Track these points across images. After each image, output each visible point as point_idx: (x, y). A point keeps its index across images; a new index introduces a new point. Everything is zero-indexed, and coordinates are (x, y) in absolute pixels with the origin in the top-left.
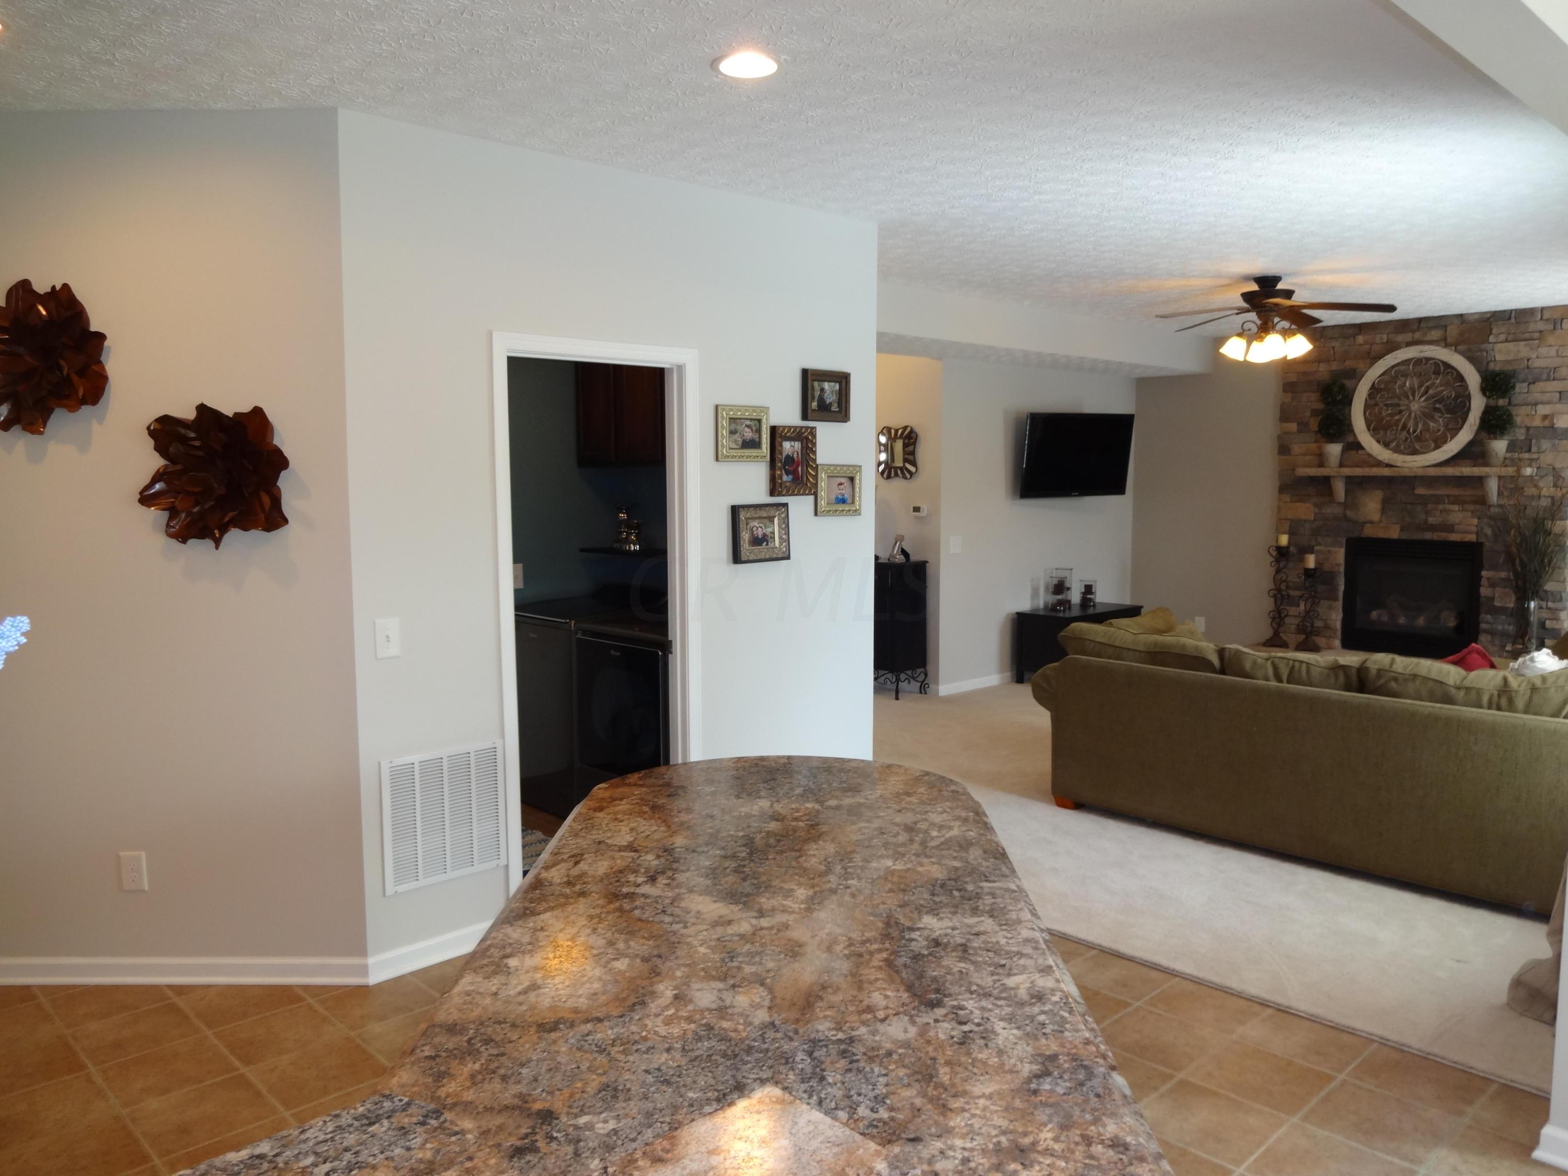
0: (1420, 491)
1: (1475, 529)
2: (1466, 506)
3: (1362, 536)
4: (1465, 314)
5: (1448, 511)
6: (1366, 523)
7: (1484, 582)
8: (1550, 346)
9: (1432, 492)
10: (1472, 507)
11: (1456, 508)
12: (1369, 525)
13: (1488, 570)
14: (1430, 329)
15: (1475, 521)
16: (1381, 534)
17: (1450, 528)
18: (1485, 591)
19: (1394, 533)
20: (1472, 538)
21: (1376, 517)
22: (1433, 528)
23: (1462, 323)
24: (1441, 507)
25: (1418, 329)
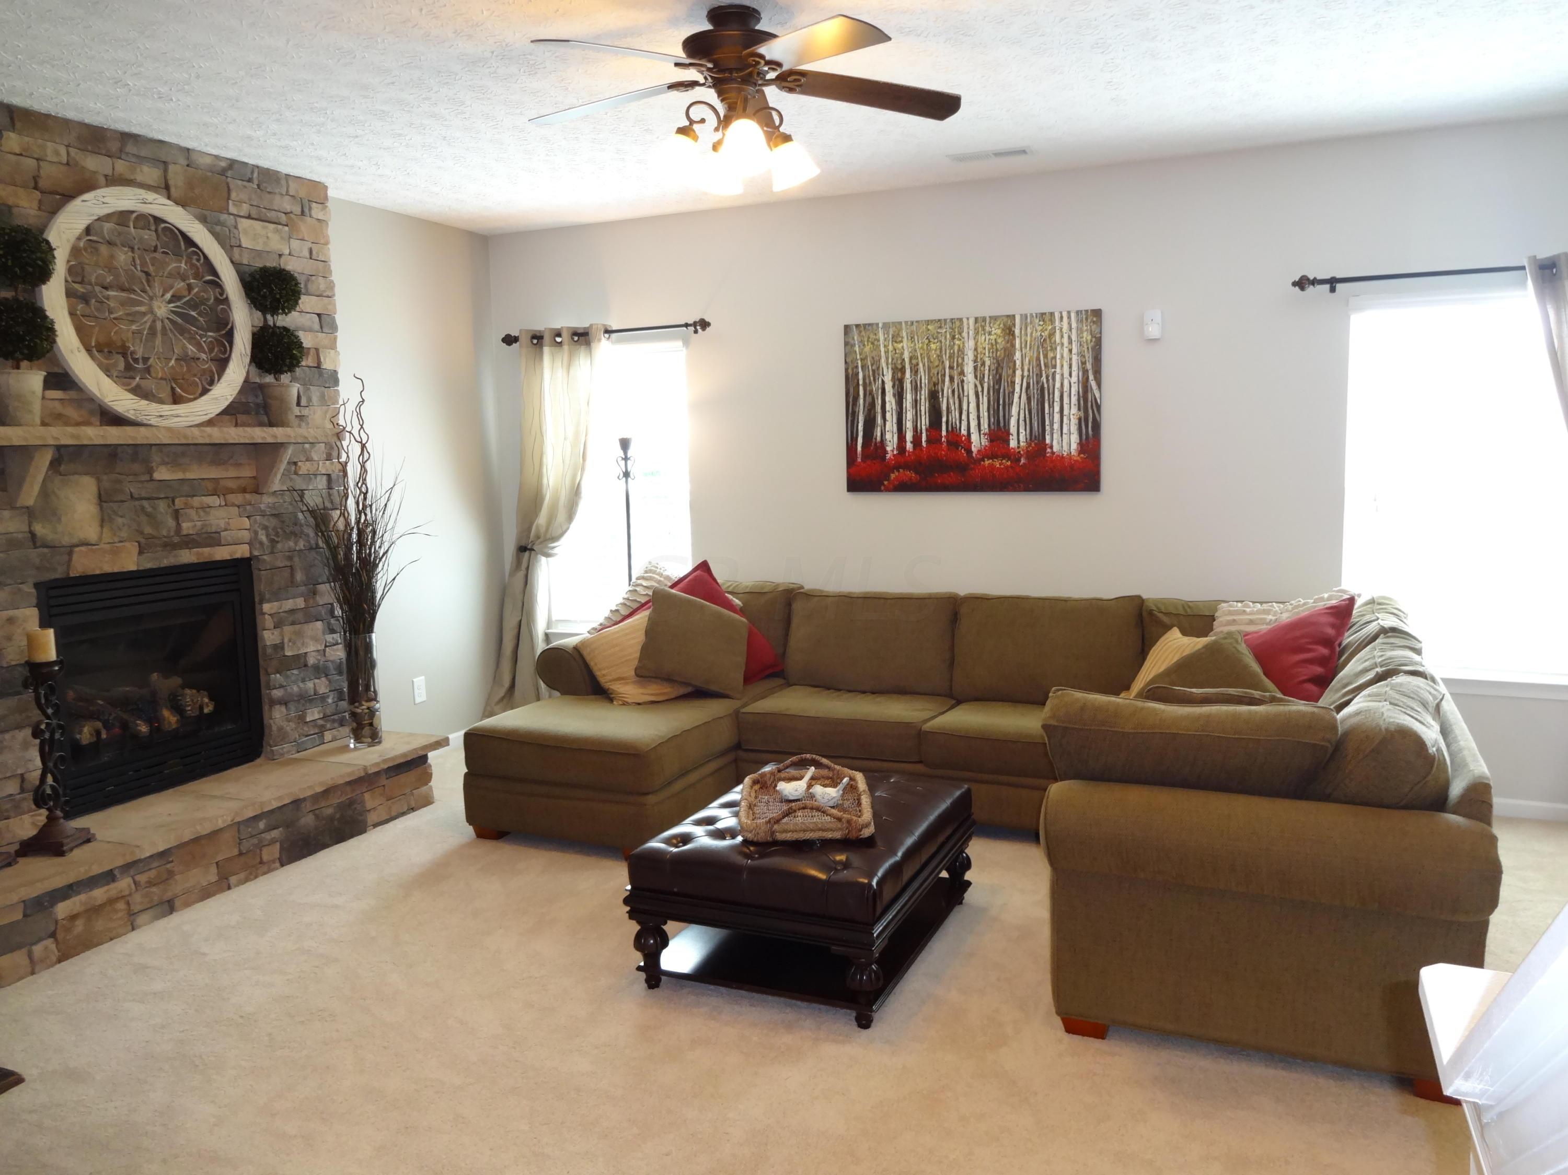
0: (163, 474)
1: (246, 535)
2: (231, 497)
3: (72, 575)
4: (194, 150)
5: (206, 508)
6: (74, 546)
7: (269, 622)
8: (302, 240)
9: (180, 476)
10: (238, 498)
11: (214, 501)
12: (83, 548)
13: (269, 601)
14: (141, 159)
15: (246, 523)
16: (108, 566)
17: (213, 539)
18: (269, 637)
19: (129, 561)
20: (242, 551)
21: (91, 531)
22: (189, 542)
23: (188, 166)
24: (196, 501)
25: (119, 154)
